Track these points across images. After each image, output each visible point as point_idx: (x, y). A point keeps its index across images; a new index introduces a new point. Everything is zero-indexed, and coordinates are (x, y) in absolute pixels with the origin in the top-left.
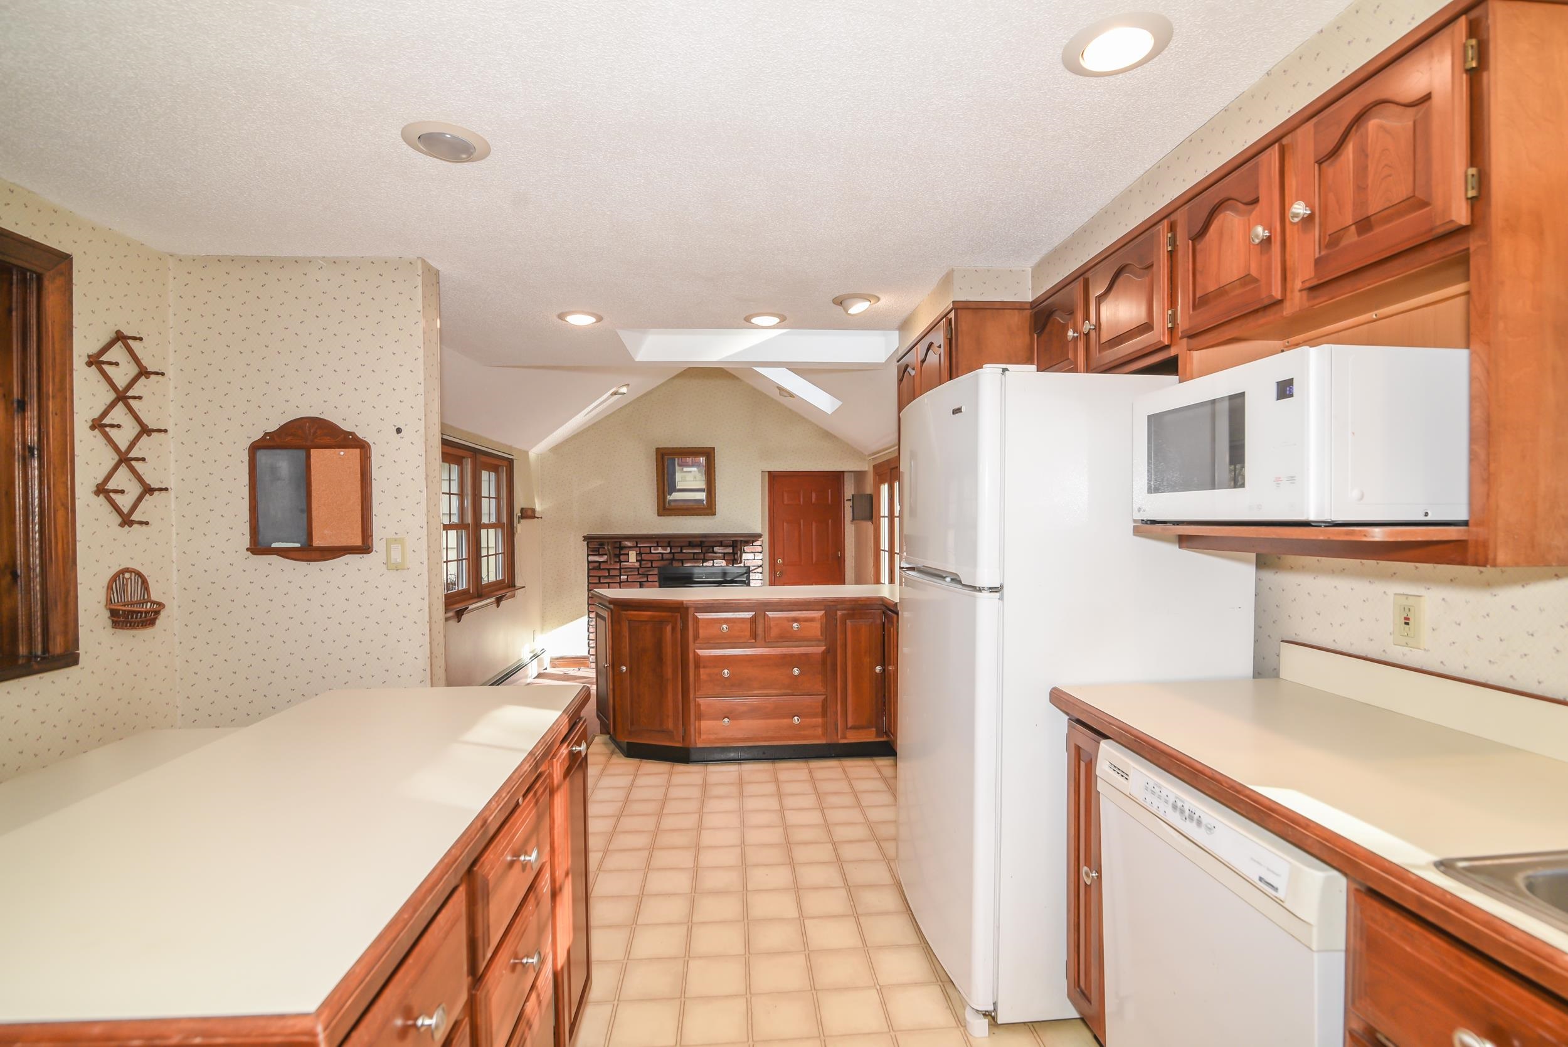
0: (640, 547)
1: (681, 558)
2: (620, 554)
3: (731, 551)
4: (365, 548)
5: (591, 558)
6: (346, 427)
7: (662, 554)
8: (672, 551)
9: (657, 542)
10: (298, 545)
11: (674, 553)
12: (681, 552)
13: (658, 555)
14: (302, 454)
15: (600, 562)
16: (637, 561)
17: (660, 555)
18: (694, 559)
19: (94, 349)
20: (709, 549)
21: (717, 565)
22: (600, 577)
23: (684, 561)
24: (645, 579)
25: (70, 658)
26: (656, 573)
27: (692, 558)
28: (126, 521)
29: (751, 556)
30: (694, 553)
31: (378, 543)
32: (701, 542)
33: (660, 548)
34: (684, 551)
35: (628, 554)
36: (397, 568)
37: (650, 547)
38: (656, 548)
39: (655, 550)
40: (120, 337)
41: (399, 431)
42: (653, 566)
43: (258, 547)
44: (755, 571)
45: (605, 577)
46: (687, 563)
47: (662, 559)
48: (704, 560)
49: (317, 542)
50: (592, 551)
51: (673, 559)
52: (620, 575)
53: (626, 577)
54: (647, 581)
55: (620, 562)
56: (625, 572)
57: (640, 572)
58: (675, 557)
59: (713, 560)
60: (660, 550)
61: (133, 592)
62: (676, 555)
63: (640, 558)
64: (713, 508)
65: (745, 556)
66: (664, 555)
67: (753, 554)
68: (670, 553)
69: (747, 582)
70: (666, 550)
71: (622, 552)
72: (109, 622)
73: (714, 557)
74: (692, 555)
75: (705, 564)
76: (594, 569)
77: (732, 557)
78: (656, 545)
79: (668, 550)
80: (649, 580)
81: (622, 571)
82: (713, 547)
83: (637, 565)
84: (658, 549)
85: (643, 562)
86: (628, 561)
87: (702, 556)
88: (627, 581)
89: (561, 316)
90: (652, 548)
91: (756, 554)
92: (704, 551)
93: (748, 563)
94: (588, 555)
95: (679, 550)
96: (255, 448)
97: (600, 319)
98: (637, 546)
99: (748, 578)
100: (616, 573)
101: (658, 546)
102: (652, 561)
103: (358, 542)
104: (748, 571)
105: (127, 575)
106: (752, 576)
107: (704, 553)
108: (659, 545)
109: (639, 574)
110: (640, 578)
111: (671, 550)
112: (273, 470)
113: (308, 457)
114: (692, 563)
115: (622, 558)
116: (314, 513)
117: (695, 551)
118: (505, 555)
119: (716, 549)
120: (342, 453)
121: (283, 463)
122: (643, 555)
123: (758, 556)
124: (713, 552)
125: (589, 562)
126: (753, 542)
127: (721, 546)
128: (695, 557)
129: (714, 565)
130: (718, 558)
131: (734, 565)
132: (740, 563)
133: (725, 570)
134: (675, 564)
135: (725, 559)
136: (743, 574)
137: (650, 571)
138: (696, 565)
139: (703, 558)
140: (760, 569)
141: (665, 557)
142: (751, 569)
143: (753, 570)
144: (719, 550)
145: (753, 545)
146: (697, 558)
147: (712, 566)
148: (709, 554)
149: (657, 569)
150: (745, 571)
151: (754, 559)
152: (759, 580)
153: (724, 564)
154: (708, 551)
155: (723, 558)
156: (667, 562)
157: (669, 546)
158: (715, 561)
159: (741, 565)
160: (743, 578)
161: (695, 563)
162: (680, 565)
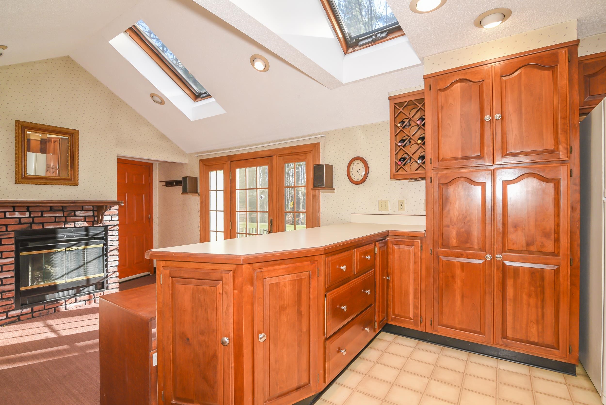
1: (41, 222)
3: (92, 214)
7: (20, 219)
8: (32, 216)
9: (14, 208)
11: (33, 218)
12: (42, 216)
13: (14, 220)
17: (18, 219)
18: (55, 222)
20: (71, 213)
21: (79, 226)
23: (45, 224)
26: (12, 236)
27: (54, 221)
29: (109, 218)
30: (55, 217)
32: (62, 206)
33: (17, 213)
34: (45, 215)
37: (5, 213)
38: (12, 213)
39: (10, 215)
42: (9, 230)
44: (112, 229)
46: (49, 225)
47: (20, 223)
48: (66, 222)
51: (33, 222)
54: (1, 245)
58: (35, 220)
59: (75, 222)
60: (17, 215)
62: (35, 218)
64: (76, 180)
65: (105, 218)
66: (22, 219)
67: (110, 217)
68: (30, 217)
69: (104, 237)
70: (25, 215)
73: (74, 219)
74: (54, 218)
77: (92, 219)
78: (12, 210)
79: (27, 214)
80: (3, 243)
82: (75, 212)
84: (15, 214)
90: (7, 214)
92: (65, 215)
93: (106, 224)
95: (40, 214)
99: (106, 234)
101: (14, 211)
102: (7, 226)
104: (106, 229)
106: (110, 233)
107: (66, 217)
108: (16, 210)
111: (30, 215)
114: (53, 225)
117: (57, 215)
119: (77, 213)
123: (114, 217)
124: (75, 215)
126: (110, 207)
127: (83, 210)
128: (57, 220)
129: (76, 226)
130: (80, 220)
131: (94, 225)
132: (100, 223)
133: (87, 229)
134: (35, 227)
135: (86, 221)
136: (102, 232)
137: (5, 234)
138: (58, 227)
139: (64, 220)
140: (117, 228)
141: (23, 221)
142: (109, 228)
143: (110, 228)
144: (81, 213)
145: (110, 210)
146: (59, 221)
147: (75, 227)
148: (71, 217)
149: (13, 233)
150: (103, 230)
151: (112, 220)
152: (117, 235)
153: (86, 224)
154: (71, 215)
155: (84, 220)
156: (26, 226)
157: (28, 211)
158: (76, 223)
159: (101, 225)
160: (102, 235)
161: (57, 225)
162: (41, 227)
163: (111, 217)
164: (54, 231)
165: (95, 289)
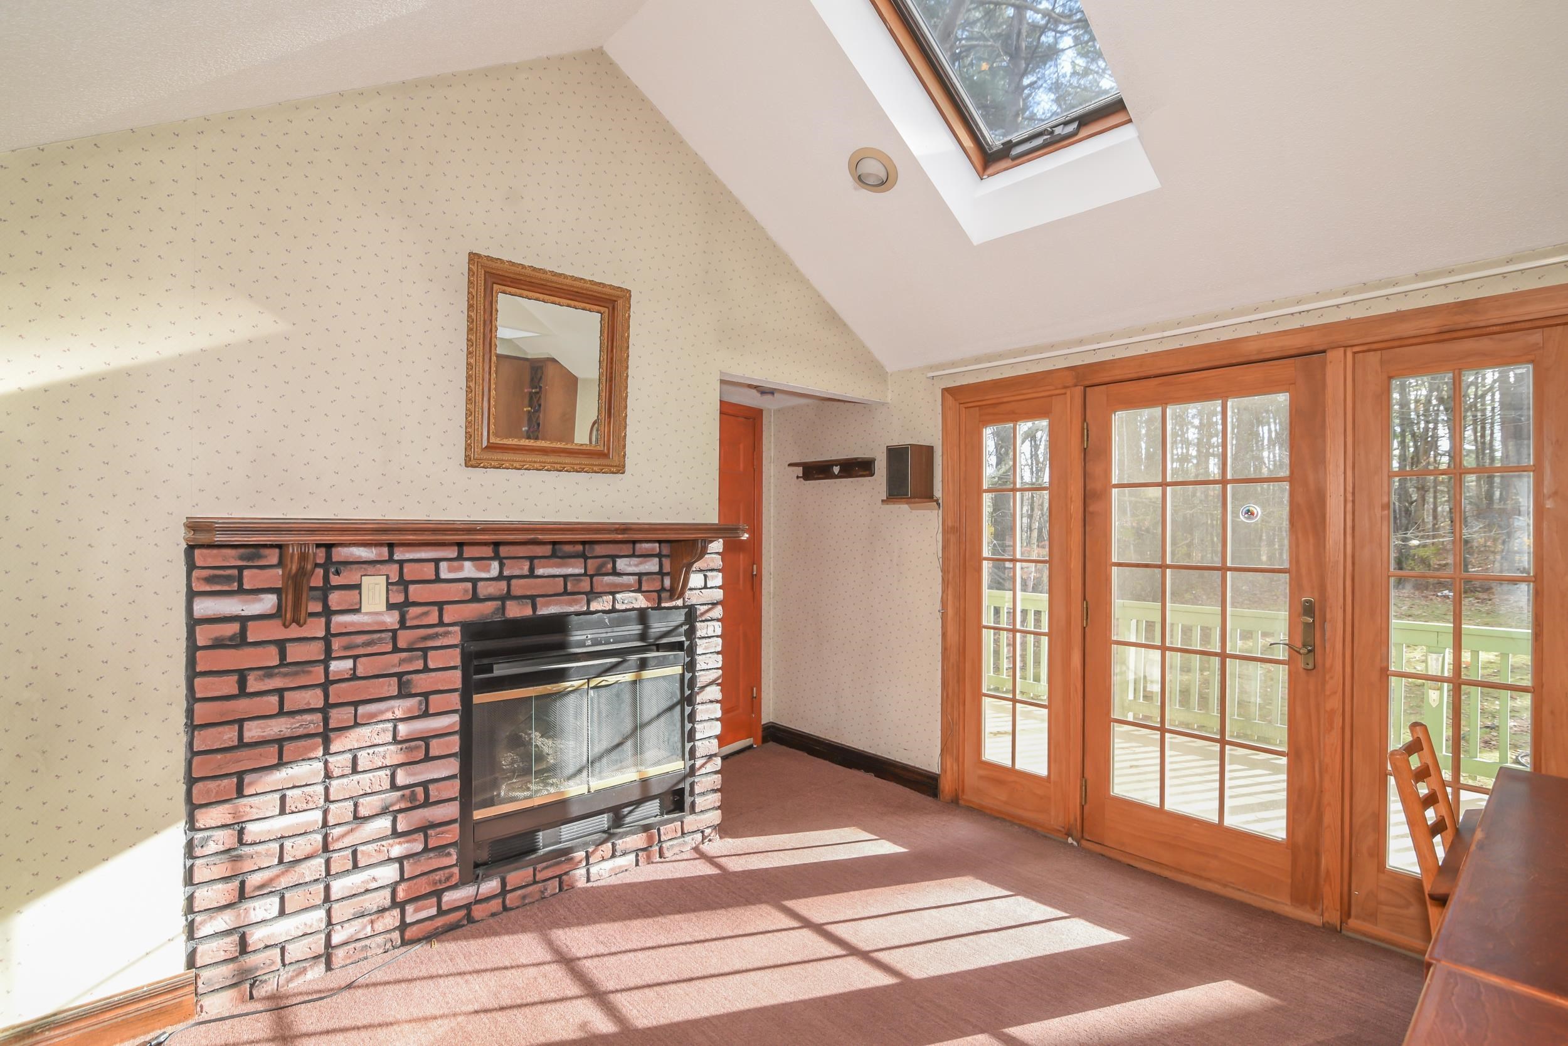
0: (401, 563)
1: (529, 593)
2: (327, 589)
3: (656, 569)
5: (204, 607)
7: (474, 581)
8: (506, 573)
9: (460, 546)
11: (509, 579)
12: (532, 574)
13: (460, 586)
15: (243, 620)
16: (391, 607)
17: (469, 585)
18: (566, 593)
20: (603, 565)
21: (624, 607)
22: (242, 676)
23: (539, 601)
24: (419, 665)
26: (455, 642)
27: (562, 589)
29: (699, 580)
30: (565, 577)
32: (583, 543)
33: (467, 564)
34: (540, 571)
35: (358, 587)
37: (437, 561)
38: (455, 564)
39: (450, 570)
42: (446, 620)
44: (707, 616)
45: (268, 672)
46: (547, 605)
47: (475, 598)
48: (592, 594)
50: (209, 580)
51: (508, 596)
52: (329, 656)
53: (349, 664)
54: (426, 669)
55: (328, 613)
56: (346, 648)
57: (401, 644)
58: (513, 588)
59: (613, 594)
60: (469, 570)
62: (514, 582)
63: (399, 598)
64: (619, 447)
65: (696, 580)
66: (480, 584)
67: (703, 576)
68: (500, 577)
69: (687, 644)
70: (487, 569)
71: (335, 580)
73: (612, 584)
74: (561, 581)
75: (594, 606)
76: (218, 644)
77: (657, 586)
78: (455, 554)
79: (494, 568)
80: (431, 665)
81: (336, 644)
82: (614, 558)
83: (391, 619)
84: (461, 568)
85: (413, 611)
86: (357, 611)
87: (585, 585)
88: (354, 677)
90: (443, 565)
91: (709, 574)
92: (590, 571)
93: (692, 598)
94: (192, 595)
95: (526, 568)
98: (391, 560)
99: (691, 633)
100: (315, 651)
101: (461, 557)
102: (440, 605)
104: (691, 615)
106: (701, 629)
107: (591, 577)
108: (465, 555)
109: (396, 649)
110: (402, 662)
111: (501, 572)
114: (560, 603)
115: (335, 599)
117: (570, 571)
119: (622, 564)
122: (412, 588)
123: (712, 578)
124: (615, 573)
125: (193, 623)
126: (702, 544)
127: (634, 554)
128: (569, 587)
129: (618, 606)
130: (626, 588)
131: (663, 605)
132: (678, 598)
133: (642, 616)
134: (515, 611)
135: (644, 588)
136: (681, 625)
137: (436, 636)
138: (572, 609)
139: (588, 589)
140: (718, 612)
141: (484, 590)
142: (698, 613)
143: (702, 614)
144: (630, 565)
145: (707, 553)
146: (576, 590)
147: (613, 610)
148: (606, 578)
149: (457, 629)
150: (683, 618)
151: (705, 587)
152: (717, 636)
153: (640, 602)
154: (604, 570)
155: (637, 587)
156: (490, 606)
157: (496, 556)
158: (618, 596)
159: (679, 603)
160: (680, 635)
161: (570, 604)
162: (528, 612)
163: (705, 576)
164: (559, 624)
165: (657, 811)
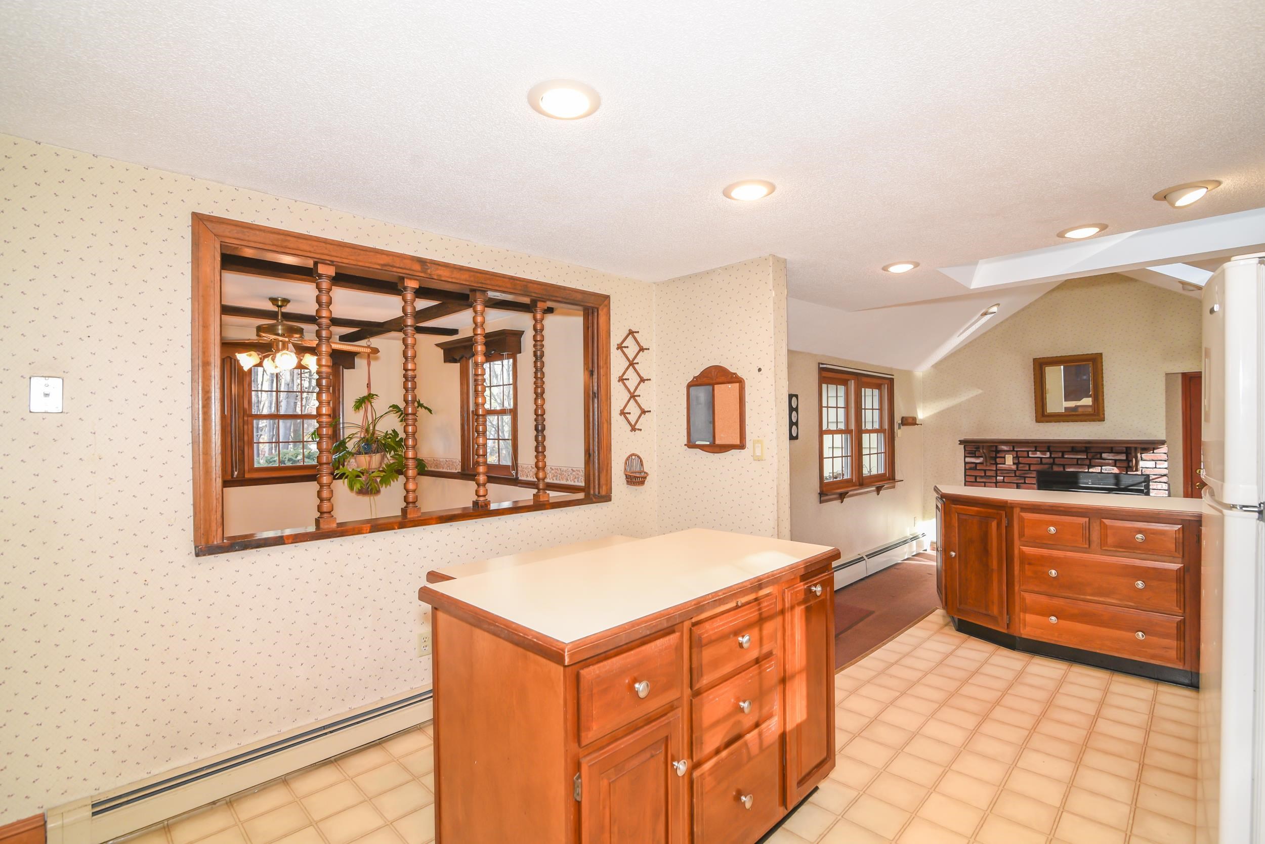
0: (1017, 451)
1: (1062, 463)
2: (996, 457)
3: (1124, 458)
4: (742, 446)
5: (968, 460)
6: (732, 370)
7: (1041, 458)
8: (1052, 456)
9: (1036, 447)
10: (708, 443)
11: (1054, 458)
12: (1063, 457)
13: (1036, 459)
14: (710, 388)
15: (976, 464)
16: (1014, 464)
17: (1039, 459)
18: (1078, 464)
19: (619, 342)
20: (1097, 455)
21: (1106, 472)
22: (976, 477)
23: (1066, 466)
24: (1023, 481)
25: (607, 498)
26: (1034, 476)
27: (1075, 463)
28: (633, 429)
29: (1150, 464)
30: (1078, 459)
31: (748, 443)
32: (1086, 447)
33: (1038, 453)
34: (1066, 456)
35: (1004, 457)
36: (759, 459)
37: (1028, 452)
38: (1034, 452)
39: (1032, 454)
40: (631, 332)
41: (760, 370)
42: (1031, 469)
43: (691, 445)
44: (1157, 480)
45: (981, 477)
46: (1069, 468)
47: (1041, 463)
48: (1090, 466)
49: (717, 442)
50: (969, 453)
51: (1054, 464)
52: (996, 476)
53: (1002, 478)
54: (1025, 483)
55: (996, 464)
56: (1002, 473)
57: (1017, 474)
58: (1055, 461)
59: (1101, 466)
60: (1039, 454)
61: (636, 467)
62: (1056, 459)
63: (1017, 461)
64: (1101, 413)
65: (1142, 464)
66: (1043, 459)
67: (1154, 462)
68: (1050, 457)
69: (1145, 491)
70: (1045, 455)
71: (998, 455)
72: (625, 482)
73: (1102, 463)
74: (1076, 460)
75: (1091, 470)
76: (970, 469)
77: (1125, 465)
78: (1034, 450)
79: (1048, 454)
80: (1027, 482)
81: (998, 472)
82: (1101, 453)
83: (1014, 467)
84: (1036, 454)
85: (1020, 465)
86: (1005, 464)
87: (1087, 462)
88: (1003, 482)
89: (885, 269)
90: (1030, 453)
91: (1157, 462)
92: (1089, 457)
93: (1147, 472)
94: (965, 457)
95: (1060, 455)
96: (689, 386)
97: (917, 265)
98: (1013, 450)
99: (1147, 487)
100: (993, 473)
101: (1036, 450)
102: (1030, 465)
103: (738, 443)
104: (1147, 479)
105: (633, 457)
106: (1152, 485)
107: (1090, 460)
108: (1038, 450)
109: (1016, 476)
110: (1017, 479)
111: (1051, 455)
112: (697, 398)
113: (713, 390)
114: (1075, 468)
115: (998, 460)
116: (716, 424)
117: (1079, 457)
118: (886, 454)
119: (1104, 455)
120: (730, 386)
121: (701, 393)
122: (1020, 459)
123: (1160, 464)
124: (1101, 458)
125: (966, 463)
126: (1154, 449)
127: (1112, 452)
128: (1079, 462)
129: (1103, 471)
130: (1108, 465)
131: (1128, 473)
132: (1136, 471)
133: (1117, 477)
134: (1056, 469)
135: (1117, 465)
136: (1141, 483)
137: (1027, 474)
138: (1080, 470)
139: (1088, 464)
140: (1165, 479)
141: (1044, 461)
142: (1151, 478)
143: (1154, 479)
144: (1109, 456)
145: (1153, 453)
146: (1082, 463)
147: (1101, 473)
148: (1097, 460)
149: (1035, 472)
150: (1142, 480)
151: (1156, 468)
152: (1165, 490)
153: (1115, 470)
154: (1096, 457)
155: (1114, 465)
156: (1047, 466)
157: (1049, 451)
158: (1103, 467)
159: (1138, 473)
160: (1140, 487)
161: (1080, 468)
162: (1061, 469)
164: (1075, 475)
